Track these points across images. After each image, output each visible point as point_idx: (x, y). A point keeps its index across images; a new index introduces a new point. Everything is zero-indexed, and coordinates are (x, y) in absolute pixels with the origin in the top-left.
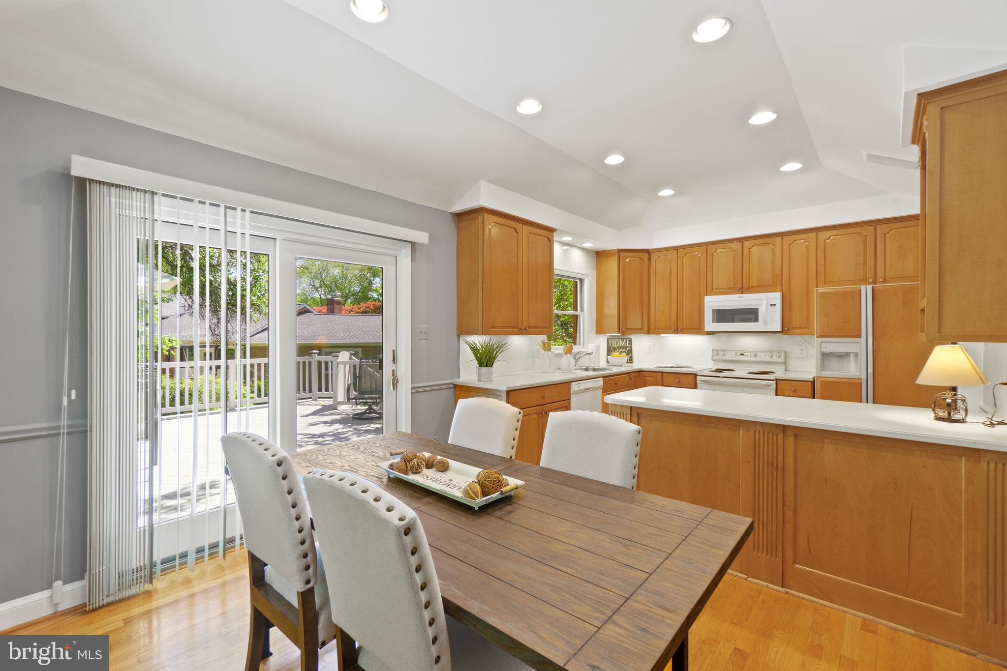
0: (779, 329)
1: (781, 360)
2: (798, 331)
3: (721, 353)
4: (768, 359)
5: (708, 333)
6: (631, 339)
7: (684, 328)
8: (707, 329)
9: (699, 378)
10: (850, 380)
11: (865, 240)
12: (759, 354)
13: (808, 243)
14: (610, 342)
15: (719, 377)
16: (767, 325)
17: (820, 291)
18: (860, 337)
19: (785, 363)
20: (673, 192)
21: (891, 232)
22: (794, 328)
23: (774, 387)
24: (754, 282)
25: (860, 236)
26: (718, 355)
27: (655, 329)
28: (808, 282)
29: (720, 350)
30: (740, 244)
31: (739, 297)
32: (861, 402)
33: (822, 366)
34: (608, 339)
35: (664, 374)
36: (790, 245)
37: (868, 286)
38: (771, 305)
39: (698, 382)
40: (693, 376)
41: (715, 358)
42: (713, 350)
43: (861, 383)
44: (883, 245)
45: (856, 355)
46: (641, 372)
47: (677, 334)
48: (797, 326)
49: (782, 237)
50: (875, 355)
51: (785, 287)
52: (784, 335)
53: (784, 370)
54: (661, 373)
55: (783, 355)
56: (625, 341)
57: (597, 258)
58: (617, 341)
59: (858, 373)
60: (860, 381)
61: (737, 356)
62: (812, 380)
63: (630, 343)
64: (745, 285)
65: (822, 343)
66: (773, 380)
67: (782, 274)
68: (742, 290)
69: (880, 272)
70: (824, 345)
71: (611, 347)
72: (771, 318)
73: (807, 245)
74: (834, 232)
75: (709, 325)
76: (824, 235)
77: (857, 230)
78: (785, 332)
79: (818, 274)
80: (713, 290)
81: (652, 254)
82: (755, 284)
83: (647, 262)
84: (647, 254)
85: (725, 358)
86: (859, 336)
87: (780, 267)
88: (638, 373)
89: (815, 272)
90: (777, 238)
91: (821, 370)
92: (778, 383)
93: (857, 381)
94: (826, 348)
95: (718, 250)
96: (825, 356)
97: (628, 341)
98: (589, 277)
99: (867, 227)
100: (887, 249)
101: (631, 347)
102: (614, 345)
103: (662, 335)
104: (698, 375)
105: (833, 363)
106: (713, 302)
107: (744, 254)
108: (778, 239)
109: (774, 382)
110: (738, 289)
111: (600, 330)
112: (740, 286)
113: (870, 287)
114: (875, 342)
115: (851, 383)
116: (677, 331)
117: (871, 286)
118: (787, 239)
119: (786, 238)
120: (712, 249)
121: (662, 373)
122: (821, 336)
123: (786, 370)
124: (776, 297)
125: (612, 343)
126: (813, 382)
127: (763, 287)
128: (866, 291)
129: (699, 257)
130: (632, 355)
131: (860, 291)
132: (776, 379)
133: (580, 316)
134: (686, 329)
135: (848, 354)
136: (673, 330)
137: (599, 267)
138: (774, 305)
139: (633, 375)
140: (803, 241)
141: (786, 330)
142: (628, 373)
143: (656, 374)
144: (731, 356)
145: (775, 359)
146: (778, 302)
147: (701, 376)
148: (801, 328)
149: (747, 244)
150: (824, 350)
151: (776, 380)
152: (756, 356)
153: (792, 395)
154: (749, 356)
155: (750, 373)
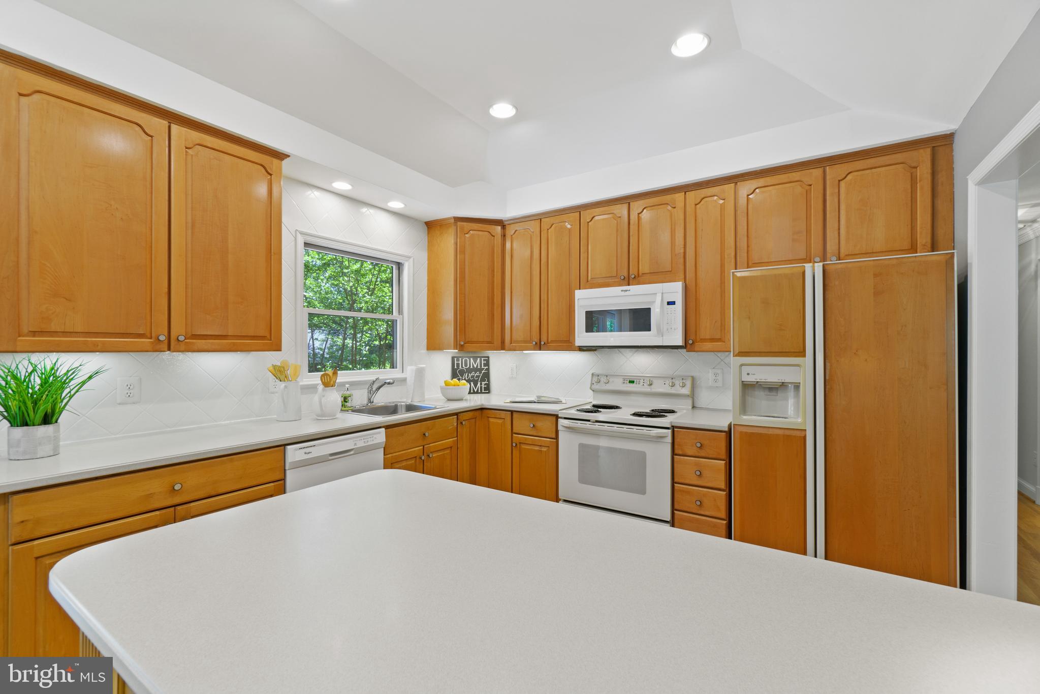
0: (679, 342)
1: (686, 391)
2: (709, 345)
3: (603, 379)
4: (666, 389)
5: (581, 349)
6: (488, 357)
7: (549, 341)
8: (579, 342)
9: (561, 421)
10: (788, 433)
11: (808, 193)
12: (655, 381)
13: (722, 202)
14: (456, 362)
15: (589, 421)
16: (663, 336)
17: (738, 274)
18: (804, 356)
19: (692, 396)
21: (849, 177)
22: (704, 340)
23: (669, 439)
24: (645, 267)
25: (801, 186)
26: (599, 381)
27: (511, 343)
28: (722, 266)
29: (601, 375)
30: (625, 206)
31: (623, 291)
33: (744, 408)
34: (453, 358)
35: (515, 414)
36: (696, 205)
37: (816, 264)
38: (669, 303)
39: (560, 428)
40: (554, 418)
41: (596, 387)
42: (591, 374)
43: (805, 438)
44: (836, 200)
45: (797, 387)
46: (484, 410)
47: (540, 349)
48: (708, 337)
49: (685, 192)
50: (827, 387)
51: (690, 274)
52: (687, 351)
53: (691, 407)
54: (510, 413)
55: (689, 383)
56: (479, 359)
57: (428, 233)
58: (466, 361)
59: (800, 420)
60: (802, 434)
61: (625, 385)
62: (726, 429)
63: (487, 364)
64: (633, 272)
65: (742, 365)
66: (668, 428)
67: (685, 253)
68: (628, 280)
69: (831, 247)
70: (745, 369)
71: (456, 369)
72: (668, 324)
73: (721, 204)
74: (761, 182)
75: (582, 337)
76: (745, 188)
77: (795, 176)
78: (688, 346)
79: (738, 251)
80: (588, 281)
81: (507, 227)
82: (647, 270)
83: (500, 240)
84: (499, 228)
85: (610, 387)
86: (802, 353)
87: (682, 243)
88: (478, 413)
89: (733, 247)
90: (677, 195)
91: (740, 414)
92: (675, 433)
93: (798, 434)
94: (748, 374)
95: (596, 218)
96: (747, 387)
97: (484, 360)
98: (412, 259)
99: (811, 171)
100: (843, 207)
101: (488, 369)
102: (462, 367)
104: (561, 418)
105: (760, 400)
106: (585, 300)
107: (631, 222)
108: (679, 197)
109: (670, 431)
110: (622, 278)
111: (433, 345)
112: (626, 274)
113: (819, 267)
114: (828, 365)
115: (788, 436)
116: (539, 347)
117: (821, 264)
118: (692, 196)
119: (691, 194)
120: (586, 215)
121: (512, 412)
122: (741, 354)
123: (693, 407)
124: (675, 290)
125: (458, 364)
126: (729, 433)
127: (659, 275)
128: (814, 271)
129: (570, 230)
130: (489, 381)
131: (804, 273)
132: (673, 426)
133: (397, 320)
134: (552, 342)
135: (783, 385)
136: (534, 343)
137: (431, 247)
138: (673, 303)
139: (470, 415)
140: (716, 197)
141: (689, 344)
142: (457, 414)
143: (503, 414)
144: (618, 384)
145: (678, 390)
146: (679, 299)
147: (565, 418)
148: (712, 340)
149: (636, 206)
150: (746, 378)
151: (673, 428)
152: (651, 385)
153: (697, 454)
154: (642, 384)
155: (635, 414)
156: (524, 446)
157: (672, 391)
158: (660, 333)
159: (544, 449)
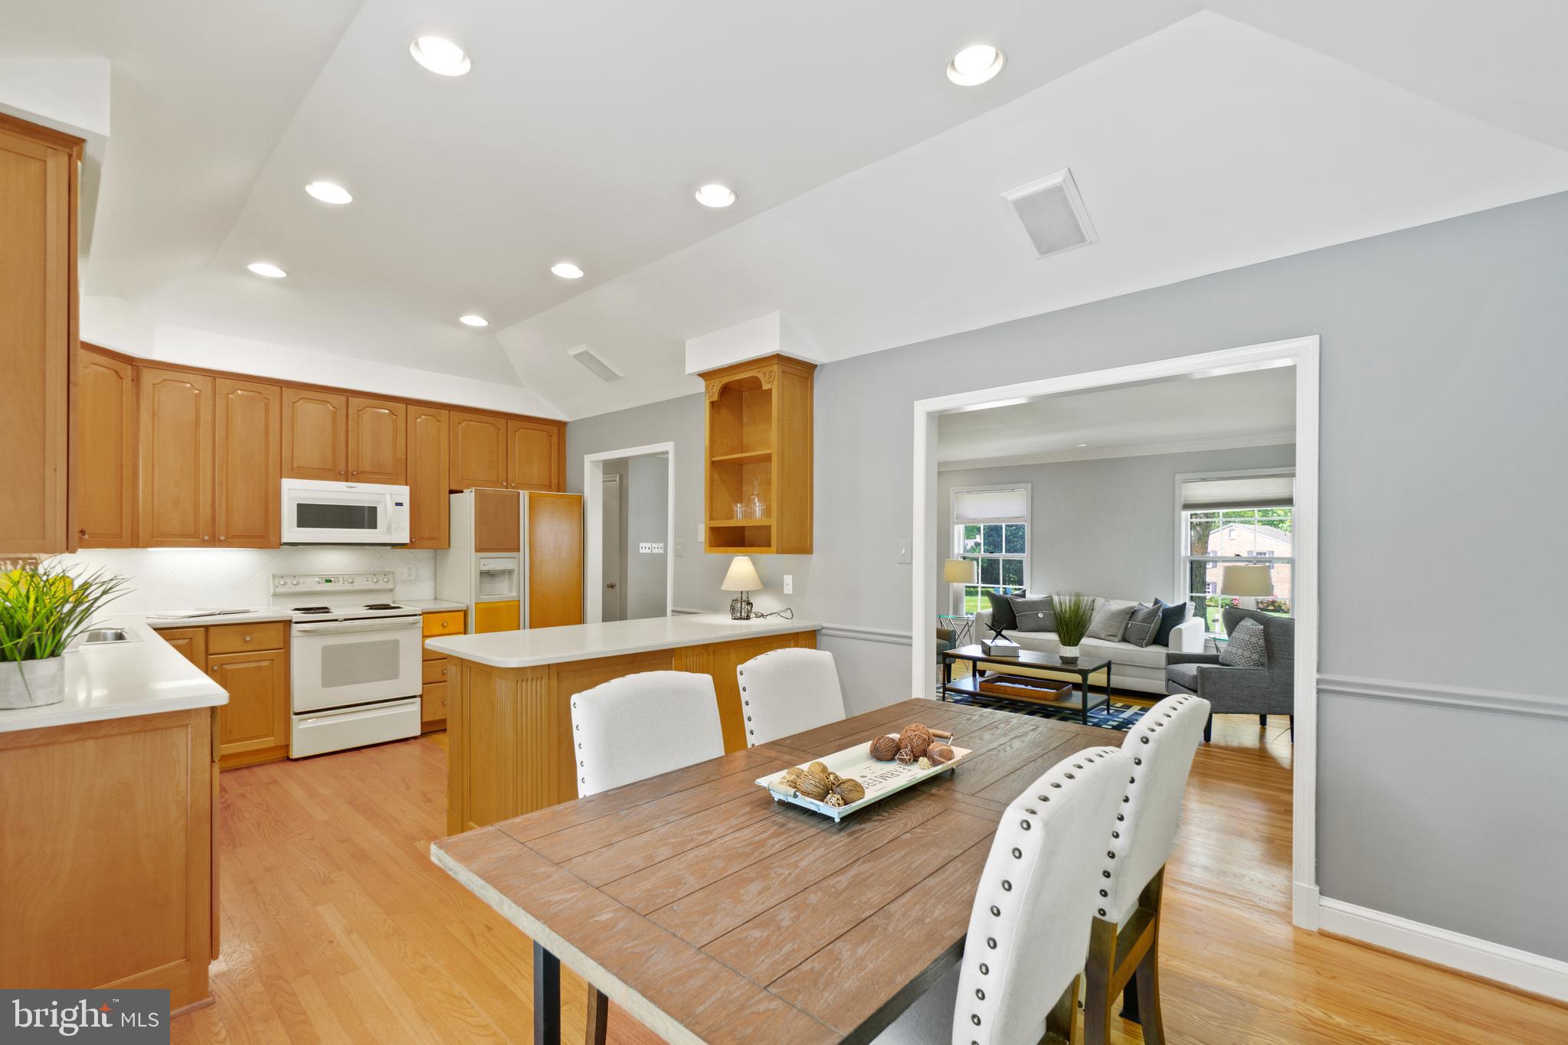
0: (404, 537)
1: (390, 586)
2: (428, 543)
3: (290, 581)
4: (371, 586)
7: (230, 535)
8: (286, 538)
9: (294, 627)
12: (357, 579)
13: (439, 423)
16: (391, 534)
18: (518, 551)
19: (394, 590)
20: (283, 274)
22: (425, 540)
24: (366, 467)
25: (494, 428)
26: (285, 584)
27: (153, 537)
29: (288, 576)
31: (348, 487)
32: (519, 629)
33: (481, 590)
35: (212, 630)
36: (418, 418)
37: (525, 491)
38: (397, 504)
39: (293, 635)
40: (282, 625)
41: (281, 590)
42: (274, 576)
43: (518, 605)
45: (517, 572)
48: (428, 537)
49: (407, 404)
50: (531, 571)
51: (416, 478)
52: (410, 549)
54: (203, 628)
55: (391, 578)
59: (514, 594)
60: (517, 603)
61: (321, 585)
62: (465, 608)
64: (352, 468)
65: (479, 558)
66: (419, 615)
67: (406, 460)
68: (346, 476)
69: (511, 475)
70: (482, 561)
72: (394, 524)
75: (291, 532)
77: (490, 419)
78: (411, 544)
80: (294, 471)
81: (144, 370)
82: (369, 470)
84: (130, 367)
85: (301, 589)
87: (404, 449)
89: (447, 462)
90: (399, 404)
91: (478, 596)
94: (485, 565)
95: (303, 401)
103: (150, 549)
104: (293, 623)
105: (492, 584)
106: (296, 491)
107: (350, 418)
109: (421, 617)
110: (340, 472)
112: (342, 468)
113: (527, 493)
114: (531, 557)
115: (509, 606)
116: (214, 542)
118: (413, 410)
120: (290, 393)
121: (207, 628)
122: (480, 550)
124: (403, 492)
126: (466, 611)
127: (381, 476)
128: (524, 496)
131: (519, 496)
132: (423, 613)
134: (235, 537)
135: (503, 572)
136: (206, 538)
138: (401, 504)
141: (415, 542)
143: (190, 632)
144: (310, 585)
145: (382, 585)
146: (406, 500)
147: (300, 622)
148: (430, 538)
149: (355, 403)
150: (483, 568)
152: (353, 582)
153: (442, 632)
154: (341, 582)
155: (371, 607)
156: (227, 667)
157: (377, 587)
158: (389, 530)
159: (263, 664)
